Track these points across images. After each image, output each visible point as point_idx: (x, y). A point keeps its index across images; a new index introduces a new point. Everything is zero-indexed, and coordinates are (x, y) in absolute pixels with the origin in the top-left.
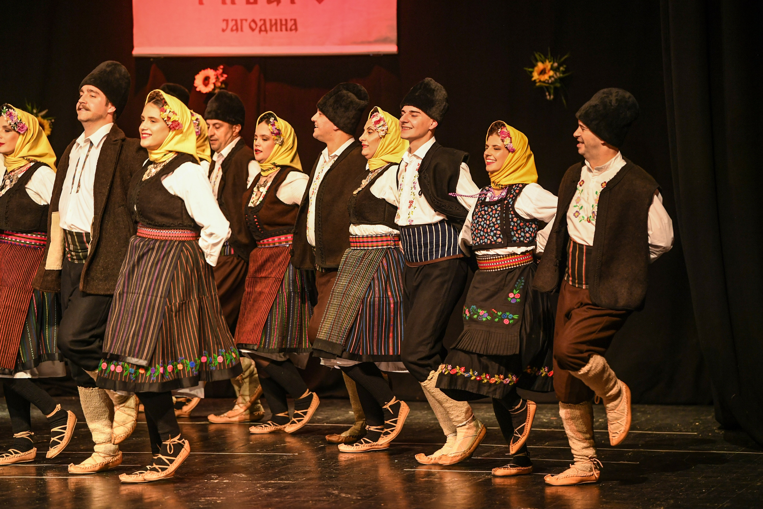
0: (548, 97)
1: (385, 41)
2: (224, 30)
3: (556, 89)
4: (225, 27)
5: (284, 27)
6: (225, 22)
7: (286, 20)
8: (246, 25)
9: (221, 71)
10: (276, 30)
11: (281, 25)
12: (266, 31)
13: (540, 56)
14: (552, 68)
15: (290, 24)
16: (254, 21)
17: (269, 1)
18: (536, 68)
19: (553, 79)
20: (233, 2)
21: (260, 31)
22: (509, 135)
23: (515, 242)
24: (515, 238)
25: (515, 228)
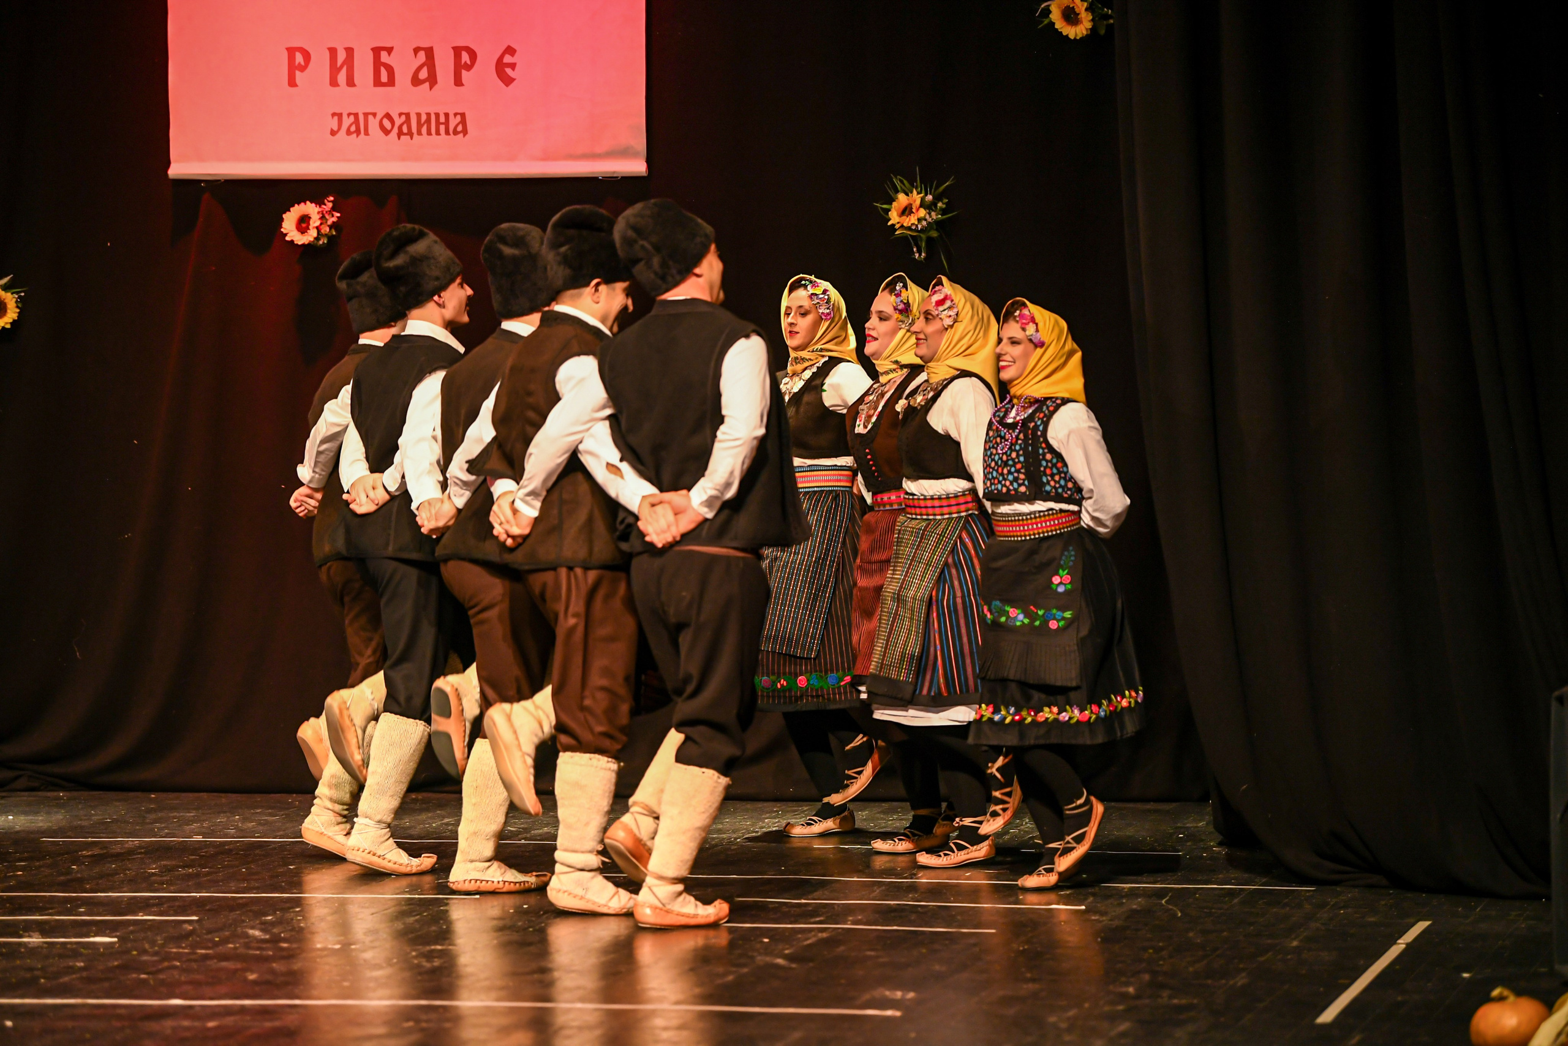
0: (917, 255)
1: (625, 153)
2: (333, 133)
3: (930, 240)
4: (335, 128)
5: (442, 128)
6: (336, 118)
7: (447, 115)
8: (373, 123)
9: (330, 205)
10: (429, 133)
11: (438, 123)
12: (410, 134)
13: (902, 182)
14: (923, 205)
15: (453, 122)
16: (388, 116)
17: (416, 81)
18: (894, 204)
19: (924, 223)
20: (351, 83)
21: (400, 134)
22: (1033, 320)
23: (1048, 493)
24: (1048, 488)
25: (1048, 471)
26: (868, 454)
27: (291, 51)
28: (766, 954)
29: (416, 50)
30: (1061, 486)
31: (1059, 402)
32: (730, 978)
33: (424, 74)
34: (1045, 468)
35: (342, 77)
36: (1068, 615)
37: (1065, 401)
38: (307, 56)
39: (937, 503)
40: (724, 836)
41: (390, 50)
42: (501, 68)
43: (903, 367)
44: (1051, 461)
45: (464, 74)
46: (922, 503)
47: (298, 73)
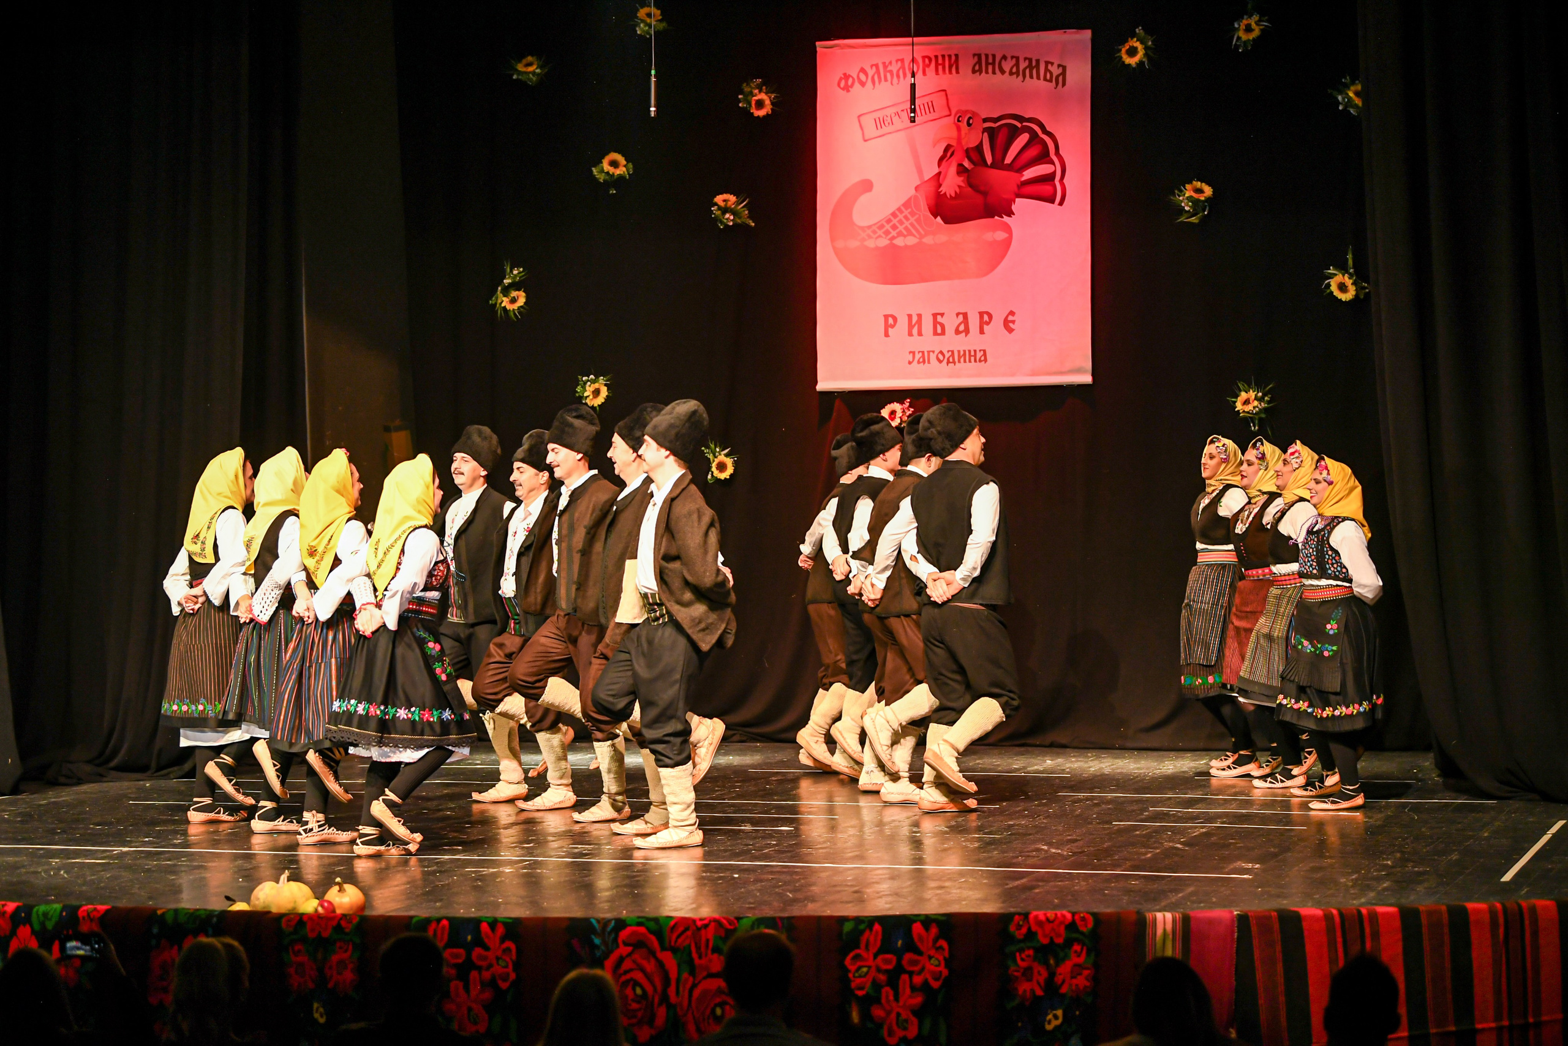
0: (1253, 428)
1: (1079, 371)
2: (910, 363)
3: (1260, 419)
4: (911, 360)
5: (973, 358)
6: (911, 354)
7: (975, 351)
8: (933, 357)
9: (908, 404)
10: (965, 362)
11: (970, 356)
12: (954, 362)
13: (1243, 385)
14: (1256, 398)
15: (979, 355)
16: (941, 352)
17: (957, 332)
18: (1239, 398)
19: (1257, 409)
20: (920, 334)
21: (948, 362)
22: (1326, 468)
23: (1330, 574)
24: (1330, 572)
25: (1330, 562)
26: (1241, 546)
27: (886, 317)
28: (1170, 842)
29: (958, 314)
30: (1338, 571)
31: (1340, 520)
32: (1149, 855)
33: (962, 328)
34: (1328, 559)
35: (915, 331)
36: (1335, 648)
37: (1345, 519)
38: (895, 319)
39: (1287, 578)
40: (1142, 771)
41: (942, 315)
42: (1006, 323)
43: (1264, 493)
44: (1331, 556)
45: (985, 327)
46: (1280, 578)
47: (890, 329)
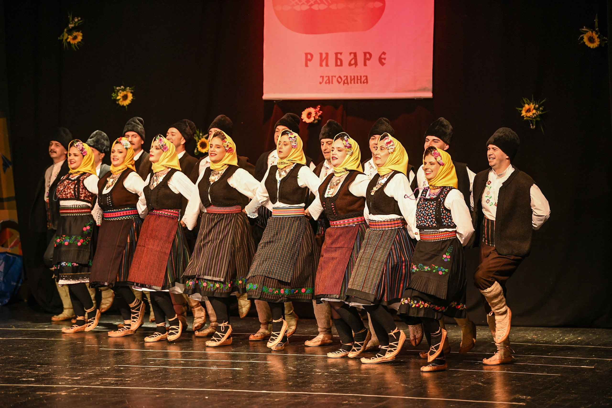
0: (532, 127)
1: (424, 90)
2: (320, 83)
3: (537, 121)
4: (321, 81)
5: (359, 81)
6: (322, 78)
7: (361, 77)
8: (335, 80)
9: (319, 109)
10: (354, 83)
11: (358, 79)
12: (348, 83)
13: (527, 100)
14: (535, 108)
15: (363, 79)
16: (340, 77)
17: (350, 64)
18: (524, 108)
19: (535, 115)
20: (327, 65)
21: (344, 83)
22: (439, 155)
23: (445, 225)
24: (445, 223)
25: (444, 217)
26: (332, 205)
27: (306, 54)
28: (475, 381)
29: (350, 53)
31: (448, 189)
32: (462, 389)
33: (353, 62)
35: (324, 63)
36: (447, 270)
37: (451, 188)
38: (312, 56)
40: (459, 338)
41: (341, 54)
42: (380, 59)
45: (367, 61)
47: (308, 62)
